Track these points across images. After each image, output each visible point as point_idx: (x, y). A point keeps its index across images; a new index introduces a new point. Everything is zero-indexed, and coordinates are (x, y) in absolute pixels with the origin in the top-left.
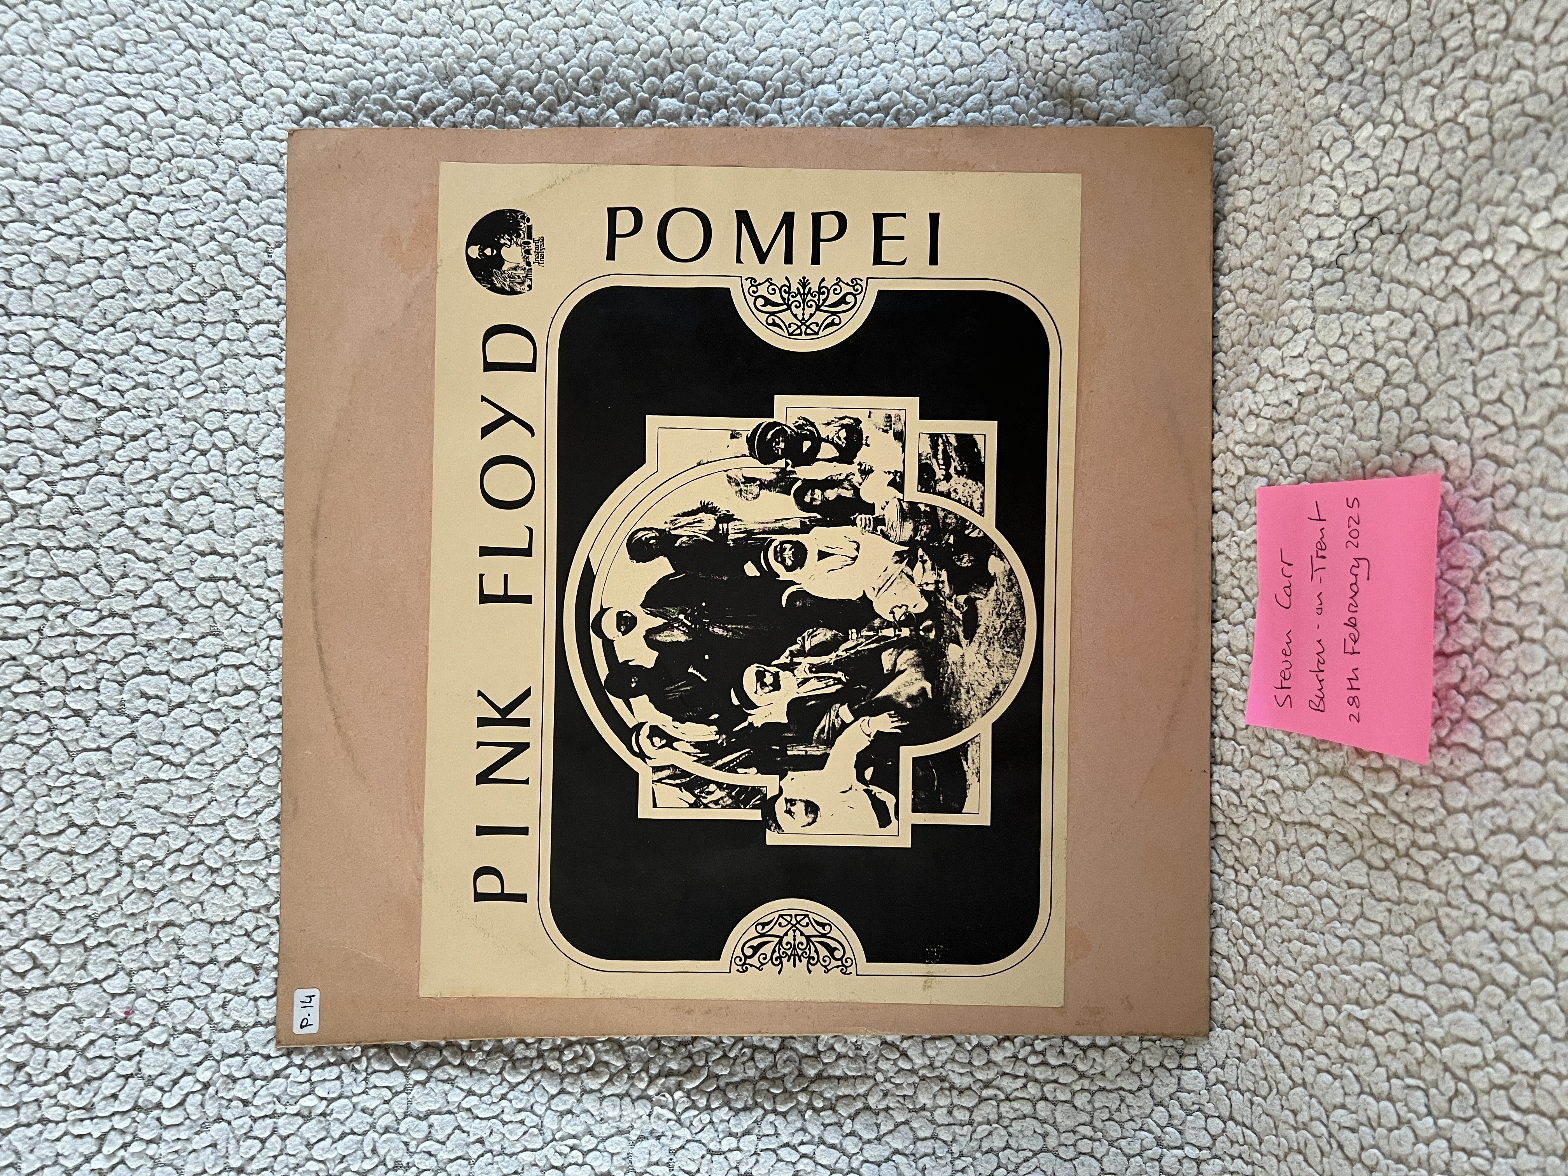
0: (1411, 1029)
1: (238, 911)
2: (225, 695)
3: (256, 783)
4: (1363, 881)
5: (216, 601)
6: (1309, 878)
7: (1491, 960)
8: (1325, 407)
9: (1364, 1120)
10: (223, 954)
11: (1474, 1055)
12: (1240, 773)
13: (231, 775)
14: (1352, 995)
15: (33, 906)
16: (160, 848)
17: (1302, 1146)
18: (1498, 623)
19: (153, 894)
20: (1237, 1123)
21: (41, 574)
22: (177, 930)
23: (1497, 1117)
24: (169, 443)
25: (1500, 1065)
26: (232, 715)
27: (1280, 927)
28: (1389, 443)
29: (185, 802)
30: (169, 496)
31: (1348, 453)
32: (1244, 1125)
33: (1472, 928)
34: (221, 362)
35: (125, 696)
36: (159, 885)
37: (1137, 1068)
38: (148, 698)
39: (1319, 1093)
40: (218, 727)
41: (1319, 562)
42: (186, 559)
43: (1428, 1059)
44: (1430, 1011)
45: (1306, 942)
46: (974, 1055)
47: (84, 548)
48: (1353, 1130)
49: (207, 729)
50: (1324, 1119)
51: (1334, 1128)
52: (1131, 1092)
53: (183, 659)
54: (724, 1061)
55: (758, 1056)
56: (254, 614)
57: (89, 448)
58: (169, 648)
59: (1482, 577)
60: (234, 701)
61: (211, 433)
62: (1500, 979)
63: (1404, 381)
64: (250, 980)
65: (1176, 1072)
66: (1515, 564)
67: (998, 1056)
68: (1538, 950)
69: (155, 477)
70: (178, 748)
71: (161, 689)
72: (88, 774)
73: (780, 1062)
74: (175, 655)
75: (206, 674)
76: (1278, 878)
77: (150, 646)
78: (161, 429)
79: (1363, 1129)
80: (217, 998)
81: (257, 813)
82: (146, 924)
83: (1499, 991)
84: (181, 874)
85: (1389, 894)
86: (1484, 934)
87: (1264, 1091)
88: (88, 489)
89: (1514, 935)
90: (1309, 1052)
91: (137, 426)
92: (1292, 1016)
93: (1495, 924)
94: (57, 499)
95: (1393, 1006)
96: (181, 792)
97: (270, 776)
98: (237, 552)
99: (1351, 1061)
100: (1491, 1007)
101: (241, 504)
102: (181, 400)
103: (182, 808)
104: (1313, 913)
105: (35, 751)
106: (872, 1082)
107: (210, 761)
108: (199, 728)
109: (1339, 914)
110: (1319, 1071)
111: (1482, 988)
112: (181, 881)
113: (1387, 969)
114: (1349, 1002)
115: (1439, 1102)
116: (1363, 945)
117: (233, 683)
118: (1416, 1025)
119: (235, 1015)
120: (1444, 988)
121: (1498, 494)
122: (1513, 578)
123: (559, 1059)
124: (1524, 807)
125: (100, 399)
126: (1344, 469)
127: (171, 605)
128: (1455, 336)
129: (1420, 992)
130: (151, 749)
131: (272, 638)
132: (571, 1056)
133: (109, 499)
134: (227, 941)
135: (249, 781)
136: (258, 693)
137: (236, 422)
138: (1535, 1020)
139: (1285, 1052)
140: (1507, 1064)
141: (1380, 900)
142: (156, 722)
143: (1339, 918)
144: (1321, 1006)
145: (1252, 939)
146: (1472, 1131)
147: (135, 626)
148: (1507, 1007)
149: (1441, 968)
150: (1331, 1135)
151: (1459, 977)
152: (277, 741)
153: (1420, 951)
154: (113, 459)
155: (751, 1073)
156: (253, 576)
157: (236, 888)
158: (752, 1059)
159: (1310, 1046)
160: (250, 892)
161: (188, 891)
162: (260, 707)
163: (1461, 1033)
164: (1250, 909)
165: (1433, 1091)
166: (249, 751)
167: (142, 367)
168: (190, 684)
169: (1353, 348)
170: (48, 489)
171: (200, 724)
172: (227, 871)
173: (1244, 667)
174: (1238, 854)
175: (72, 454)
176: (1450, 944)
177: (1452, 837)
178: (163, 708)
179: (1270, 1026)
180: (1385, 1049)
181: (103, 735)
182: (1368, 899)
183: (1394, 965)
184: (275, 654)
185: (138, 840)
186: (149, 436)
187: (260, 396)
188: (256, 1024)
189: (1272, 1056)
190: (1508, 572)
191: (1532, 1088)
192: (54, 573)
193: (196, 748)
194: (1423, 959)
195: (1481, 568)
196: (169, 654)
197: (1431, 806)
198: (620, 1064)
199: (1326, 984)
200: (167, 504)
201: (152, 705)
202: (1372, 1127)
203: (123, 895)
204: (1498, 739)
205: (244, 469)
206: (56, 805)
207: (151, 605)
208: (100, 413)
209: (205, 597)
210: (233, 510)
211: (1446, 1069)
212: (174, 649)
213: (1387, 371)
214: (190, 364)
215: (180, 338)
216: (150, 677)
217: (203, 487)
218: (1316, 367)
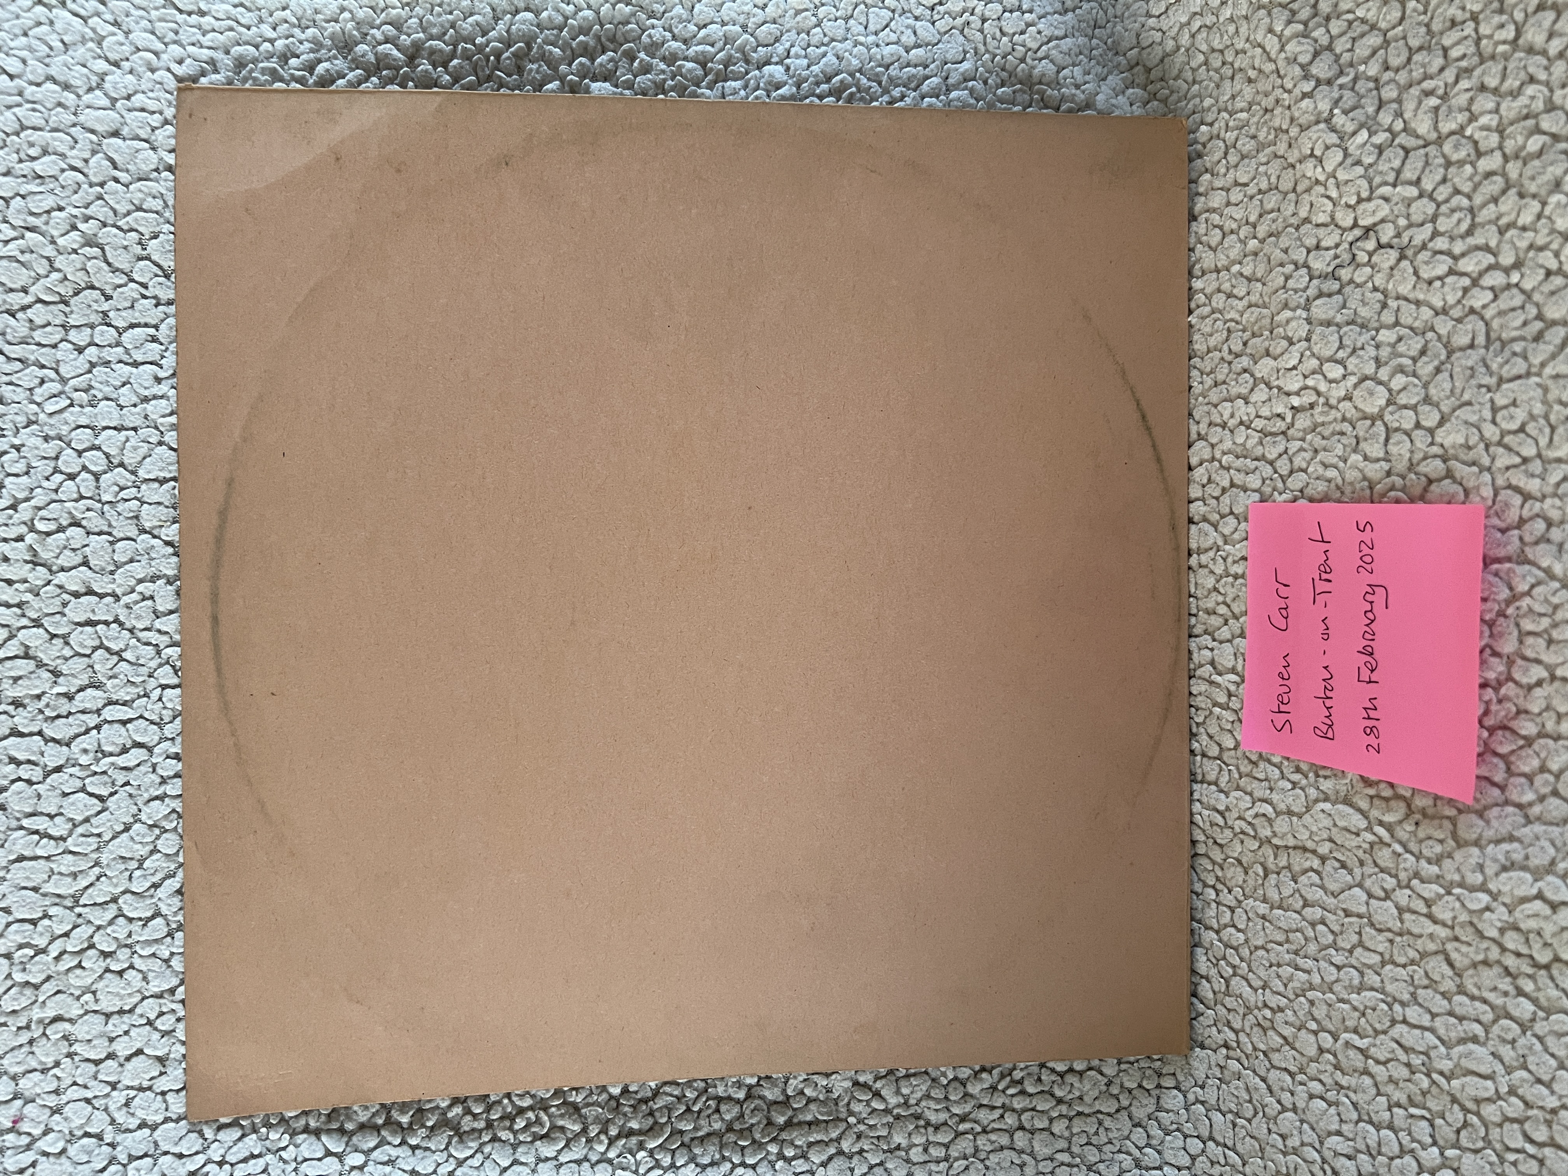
0: (1416, 1061)
1: (137, 997)
2: (111, 754)
3: (152, 852)
4: (1363, 909)
5: (95, 649)
6: (1301, 903)
7: (1506, 994)
8: (1323, 424)
9: (1363, 1148)
10: (122, 1048)
11: (1487, 1089)
12: (1227, 795)
13: (122, 846)
14: (1350, 1023)
16: (41, 934)
17: (1292, 1170)
18: (1525, 658)
19: (36, 987)
20: (1218, 1144)
22: (67, 1026)
23: (1508, 1149)
24: (29, 466)
25: (1513, 1100)
26: (121, 778)
27: (1268, 951)
28: (1401, 466)
29: (69, 880)
30: (32, 529)
31: (1352, 475)
32: (1225, 1146)
33: (1486, 963)
34: (89, 372)
36: (43, 976)
37: (1115, 1090)
38: (18, 763)
39: (1312, 1120)
40: (105, 792)
41: (1321, 586)
42: (57, 601)
43: (1434, 1090)
44: (1438, 1043)
45: (1297, 968)
46: (950, 1089)
48: (1349, 1158)
49: (91, 795)
50: (1317, 1146)
51: (1328, 1155)
52: (1109, 1114)
53: (59, 716)
54: (688, 1116)
55: (723, 1108)
56: (141, 661)
58: (41, 704)
59: (1510, 611)
60: (121, 761)
61: (80, 453)
62: (1516, 1013)
63: (1413, 401)
64: (157, 1073)
65: (1154, 1093)
66: (1546, 601)
67: (974, 1089)
68: (1557, 986)
69: (14, 507)
70: (57, 820)
71: (34, 753)
73: (748, 1112)
74: (48, 713)
75: (87, 732)
76: (1265, 900)
77: (17, 703)
78: (18, 450)
79: (1361, 1156)
80: (119, 1097)
81: (156, 886)
82: (30, 1021)
83: (1514, 1026)
84: (69, 962)
85: (1390, 925)
86: (1497, 970)
87: (1249, 1114)
89: (1530, 971)
90: (1300, 1077)
92: (1281, 1041)
93: (1510, 961)
95: (1396, 1036)
96: (63, 869)
97: (169, 844)
98: (119, 591)
99: (1348, 1088)
100: (1504, 1041)
101: (122, 535)
102: (42, 416)
103: (66, 887)
104: (1306, 939)
106: (845, 1124)
107: (96, 831)
108: (81, 795)
109: (1335, 942)
110: (1311, 1097)
111: (1495, 1021)
112: (69, 970)
113: (1389, 999)
114: (1346, 1030)
115: (1446, 1132)
116: (1362, 974)
117: (121, 741)
118: (1422, 1057)
119: (141, 1114)
120: (1453, 1020)
121: (1527, 527)
122: (1544, 615)
123: (510, 1129)
124: (1546, 844)
126: (1348, 490)
127: (41, 655)
128: (1472, 358)
129: (1427, 1024)
130: (25, 822)
131: (164, 687)
132: (523, 1124)
134: (126, 1033)
135: (144, 851)
136: (150, 750)
137: (110, 441)
138: (1553, 1055)
139: (1273, 1075)
140: (1522, 1099)
141: (1380, 931)
142: (30, 791)
143: (1334, 945)
144: (1315, 1033)
145: (1236, 961)
146: (1482, 1163)
148: (1522, 1041)
149: (1450, 1001)
150: (1324, 1161)
151: (1470, 1010)
152: (177, 805)
153: (1426, 982)
155: (717, 1126)
156: (139, 618)
157: (134, 972)
158: (717, 1111)
159: (1302, 1071)
160: (151, 975)
161: (78, 980)
162: (154, 767)
163: (1473, 1067)
164: (1232, 930)
165: (1439, 1122)
166: (143, 817)
168: (68, 745)
169: (1352, 361)
171: (83, 789)
172: (123, 954)
173: (1233, 688)
174: (1220, 874)
176: (1460, 976)
177: (1458, 870)
178: (36, 774)
179: (1255, 1049)
180: (1386, 1079)
182: (1367, 929)
183: (1398, 996)
184: (170, 705)
185: (14, 927)
186: (6, 459)
187: (138, 409)
188: (166, 1120)
189: (1257, 1080)
190: (1538, 608)
191: (1549, 1123)
193: (79, 818)
194: (1429, 991)
195: (1508, 602)
196: (41, 711)
197: (1442, 837)
198: (577, 1128)
199: (1320, 1012)
200: (30, 538)
201: (24, 772)
202: (1371, 1154)
204: (1524, 775)
205: (123, 494)
207: (16, 657)
209: (82, 645)
210: (111, 543)
211: (1454, 1100)
212: (47, 705)
213: (1390, 390)
214: (52, 374)
215: (39, 344)
216: (19, 739)
217: (73, 517)
218: (1310, 382)
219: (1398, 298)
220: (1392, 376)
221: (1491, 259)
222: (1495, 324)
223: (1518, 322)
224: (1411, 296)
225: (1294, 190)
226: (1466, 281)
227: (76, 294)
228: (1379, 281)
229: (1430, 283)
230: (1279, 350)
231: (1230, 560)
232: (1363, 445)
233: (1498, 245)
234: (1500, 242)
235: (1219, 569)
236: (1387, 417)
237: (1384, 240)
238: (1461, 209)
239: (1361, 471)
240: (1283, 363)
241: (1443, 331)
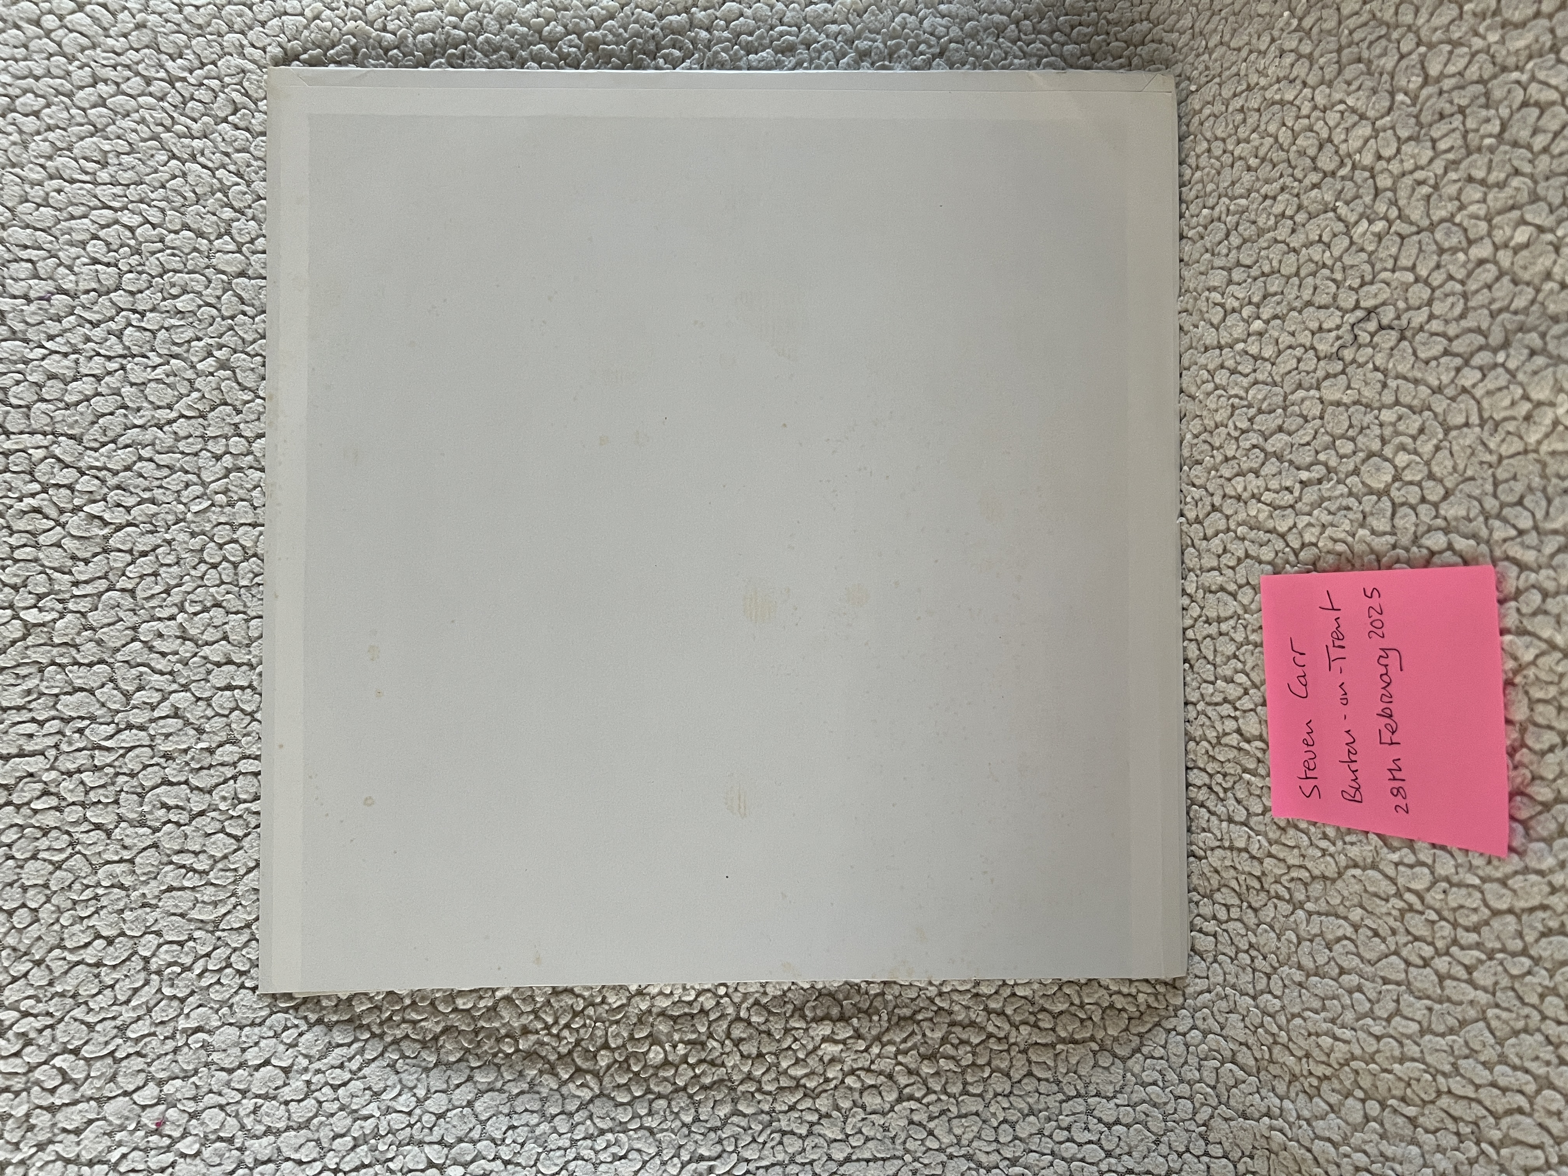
0: (1465, 1129)
1: (266, 1013)
2: (246, 801)
5: (232, 710)
6: (1337, 971)
7: (1548, 1063)
8: (1330, 499)
10: (253, 1057)
12: (1260, 860)
13: (254, 879)
15: (62, 1020)
16: (187, 954)
18: (1536, 725)
19: (182, 1001)
21: (56, 691)
22: (206, 1036)
24: (179, 558)
26: (253, 821)
27: (1303, 1019)
28: (1405, 539)
29: (210, 908)
30: (182, 610)
31: (1360, 547)
33: (1526, 1030)
34: (226, 476)
35: (146, 808)
36: (188, 991)
38: (169, 808)
40: (240, 834)
41: (1335, 653)
42: (202, 670)
43: (1483, 1159)
44: (1486, 1113)
45: (1336, 1038)
46: (1000, 1131)
47: (99, 663)
49: (229, 835)
53: (201, 768)
54: (753, 1146)
55: (786, 1141)
57: (97, 566)
58: (188, 758)
59: (1518, 680)
60: (253, 807)
61: (221, 546)
62: (1558, 1082)
63: (1417, 478)
64: (280, 1083)
66: (1552, 670)
67: (1023, 1132)
69: (167, 592)
70: (201, 856)
71: (181, 799)
72: (112, 886)
73: (809, 1147)
74: (194, 765)
75: (225, 782)
76: (1299, 968)
77: (168, 757)
78: (170, 544)
80: (248, 1104)
82: (175, 1031)
83: (1559, 1097)
84: (210, 979)
85: (1430, 992)
86: (1538, 1038)
88: (100, 606)
90: (1345, 1149)
91: (145, 543)
92: (1328, 1109)
93: (1551, 1029)
94: (69, 616)
95: (1444, 1107)
96: (206, 899)
98: (253, 662)
101: (251, 613)
102: (188, 515)
103: (208, 914)
104: (1343, 1007)
105: (58, 866)
106: (901, 1162)
107: (233, 866)
108: (221, 835)
109: (1373, 1010)
111: (1538, 1092)
112: (210, 985)
117: (252, 790)
118: (1471, 1126)
119: (266, 1120)
120: (1497, 1091)
123: (592, 1148)
125: (107, 516)
126: (1356, 560)
127: (188, 715)
128: (1468, 437)
129: (1472, 1095)
130: (174, 858)
132: (604, 1145)
133: (121, 614)
134: (256, 1044)
137: (246, 535)
142: (179, 831)
143: (1373, 1014)
145: (1273, 1028)
147: (152, 738)
149: (1492, 1071)
154: (124, 574)
155: (781, 1157)
158: (781, 1143)
159: (1348, 1143)
161: (217, 995)
164: (1269, 996)
167: (147, 483)
168: (210, 793)
169: (1360, 439)
170: (60, 607)
171: (222, 831)
172: (253, 975)
173: (1259, 754)
174: (1254, 939)
175: (81, 572)
176: (1501, 1044)
178: (184, 817)
180: (1434, 1148)
181: (125, 847)
182: (1406, 996)
183: (1439, 1066)
185: (165, 947)
186: (160, 551)
188: (288, 1128)
192: (69, 689)
193: (219, 855)
196: (187, 764)
200: (180, 618)
201: (173, 816)
203: (152, 1003)
206: (82, 919)
207: (167, 717)
208: (106, 531)
209: (221, 707)
210: (246, 621)
212: (193, 758)
213: (1395, 467)
214: (194, 478)
215: (182, 453)
216: (169, 788)
217: (215, 599)
218: (1322, 457)
219: (1397, 377)
220: (1396, 454)
221: (1481, 340)
222: (1485, 403)
223: (1507, 402)
224: (1410, 375)
225: (1297, 274)
226: (1458, 361)
227: (212, 410)
228: (1379, 360)
229: (1427, 363)
230: (1293, 428)
231: (1249, 628)
232: (1369, 519)
233: (1489, 328)
234: (1491, 325)
235: (1239, 637)
236: (1394, 493)
237: (1385, 322)
238: (1453, 294)
239: (1369, 545)
240: (1297, 439)
241: (1439, 410)
